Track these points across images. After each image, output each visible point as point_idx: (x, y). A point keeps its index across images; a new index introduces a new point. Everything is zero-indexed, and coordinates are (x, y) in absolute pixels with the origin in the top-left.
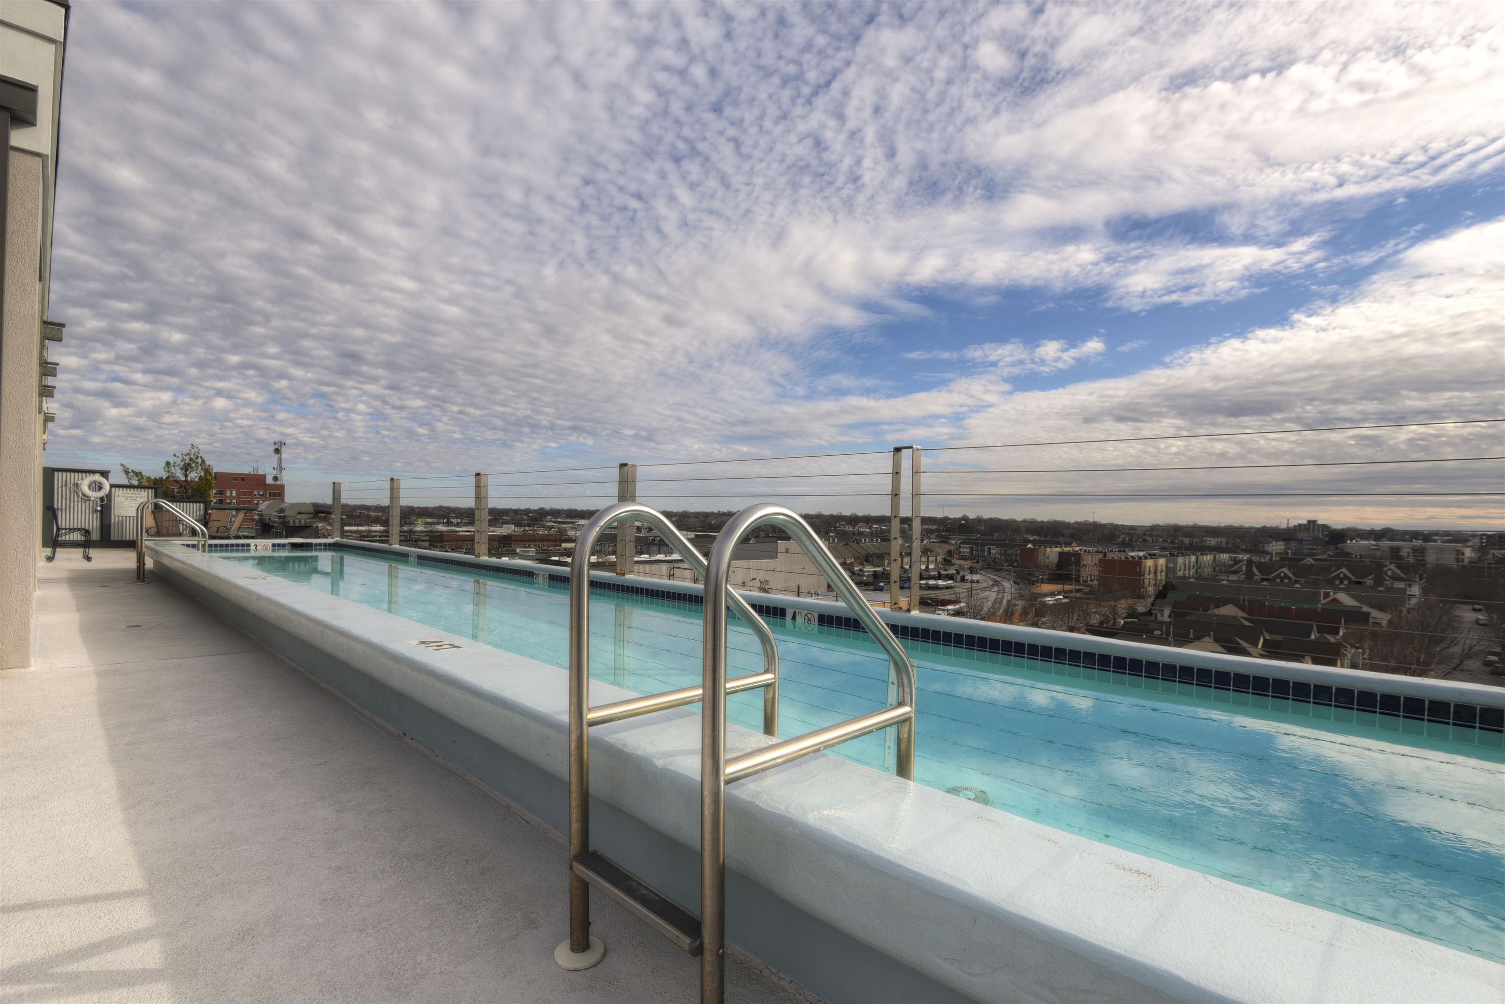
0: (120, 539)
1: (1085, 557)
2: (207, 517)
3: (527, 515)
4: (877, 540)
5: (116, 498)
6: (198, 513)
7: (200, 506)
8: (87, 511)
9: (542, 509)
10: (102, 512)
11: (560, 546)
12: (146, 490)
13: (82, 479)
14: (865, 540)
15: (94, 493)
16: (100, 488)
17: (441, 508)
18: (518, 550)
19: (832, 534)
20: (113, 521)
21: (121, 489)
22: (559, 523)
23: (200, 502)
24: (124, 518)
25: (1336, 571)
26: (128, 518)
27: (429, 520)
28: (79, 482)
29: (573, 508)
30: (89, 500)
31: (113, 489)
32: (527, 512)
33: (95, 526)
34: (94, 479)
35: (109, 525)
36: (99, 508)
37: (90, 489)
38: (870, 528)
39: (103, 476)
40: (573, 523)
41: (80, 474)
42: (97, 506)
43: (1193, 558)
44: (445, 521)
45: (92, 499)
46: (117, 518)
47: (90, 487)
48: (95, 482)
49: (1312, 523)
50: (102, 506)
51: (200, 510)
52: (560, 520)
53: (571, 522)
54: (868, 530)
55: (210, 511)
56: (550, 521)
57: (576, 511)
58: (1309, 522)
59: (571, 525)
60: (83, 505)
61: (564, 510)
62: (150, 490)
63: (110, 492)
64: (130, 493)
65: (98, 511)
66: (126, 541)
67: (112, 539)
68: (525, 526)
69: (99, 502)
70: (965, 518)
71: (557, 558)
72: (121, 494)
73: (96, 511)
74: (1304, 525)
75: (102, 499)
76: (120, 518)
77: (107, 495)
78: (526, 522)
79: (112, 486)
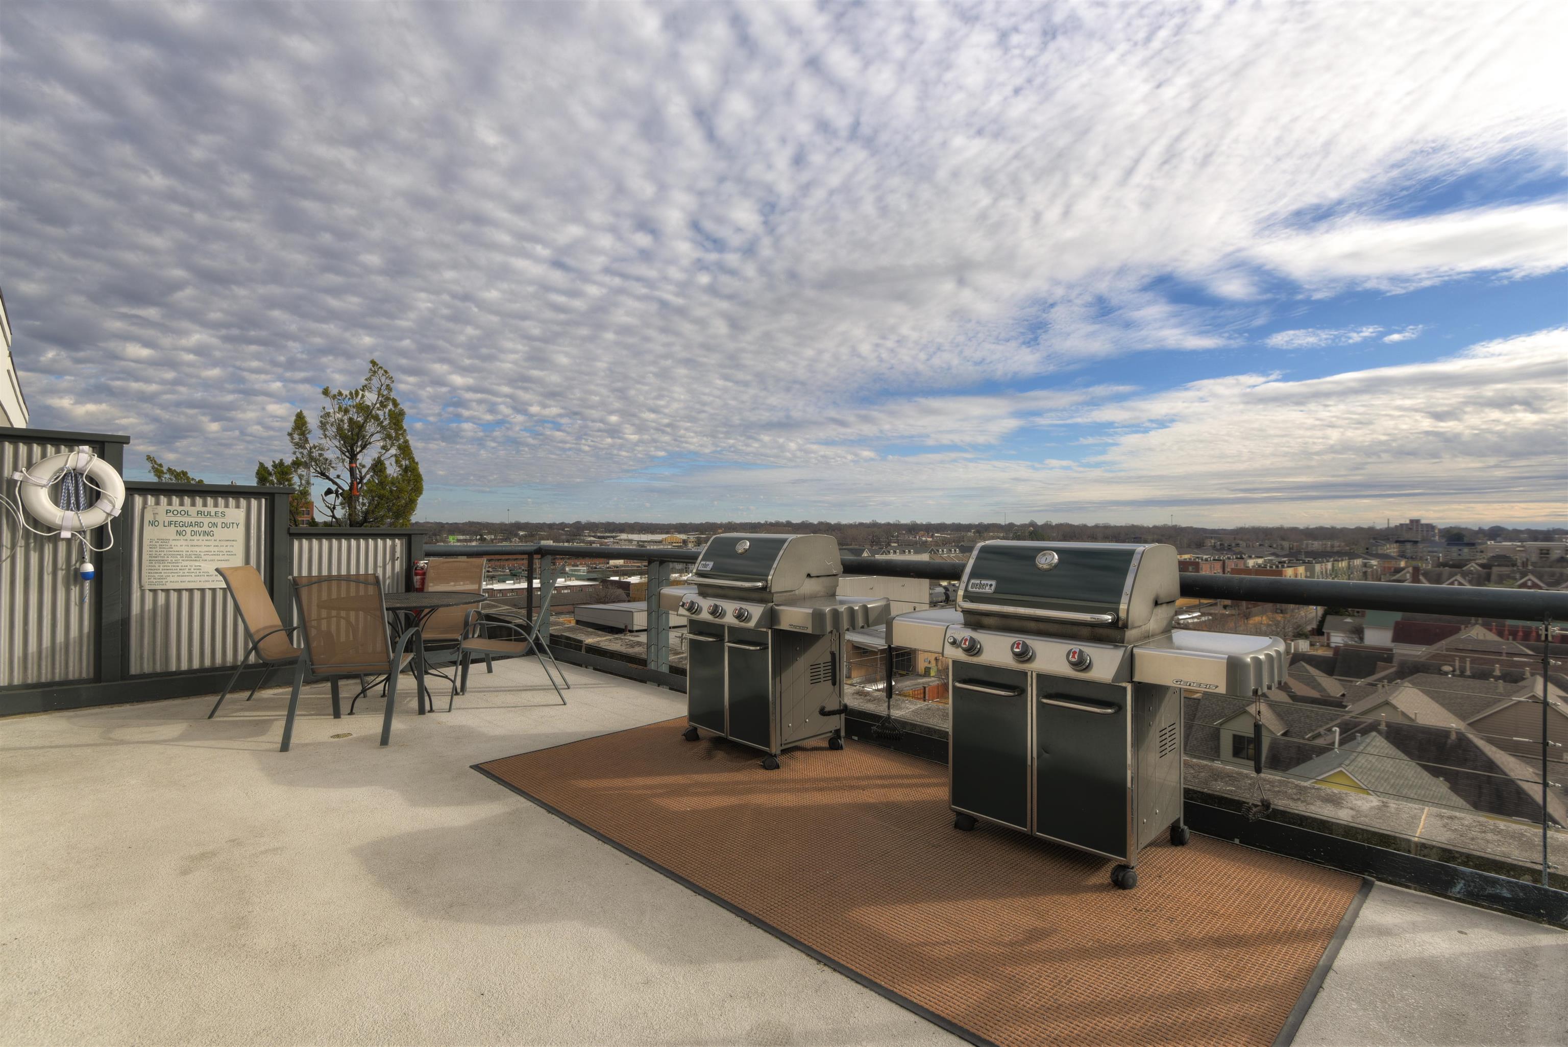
0: (158, 669)
1: (1204, 566)
2: (417, 579)
3: (563, 530)
4: (955, 550)
5: (147, 529)
6: (389, 567)
7: (393, 548)
8: (48, 579)
9: (578, 523)
10: (98, 577)
11: (608, 563)
12: (243, 502)
13: (30, 465)
14: (943, 551)
15: (70, 514)
16: (94, 496)
17: (471, 524)
18: (567, 569)
19: (893, 545)
20: (135, 609)
21: (163, 500)
22: (599, 537)
23: (392, 536)
24: (174, 596)
25: (1521, 578)
26: (185, 595)
27: (461, 537)
28: (17, 476)
29: (611, 521)
30: (56, 539)
31: (138, 500)
32: (562, 526)
33: (74, 632)
34: (71, 464)
35: (125, 623)
36: (89, 568)
37: (56, 502)
38: (932, 536)
39: (102, 456)
40: (613, 537)
41: (23, 448)
42: (82, 560)
43: (1329, 565)
44: (478, 537)
45: (66, 534)
46: (149, 597)
47: (56, 493)
48: (76, 474)
49: (1415, 522)
50: (98, 560)
51: (393, 559)
52: (599, 534)
53: (612, 537)
54: (931, 539)
55: (422, 563)
56: (590, 536)
57: (613, 524)
58: (1412, 521)
59: (612, 540)
60: (34, 557)
61: (603, 524)
62: (254, 503)
63: (128, 506)
64: (193, 511)
65: (85, 576)
66: (179, 673)
67: (134, 670)
68: (563, 542)
69: (88, 546)
70: (1032, 524)
71: (617, 578)
72: (162, 517)
73: (79, 577)
74: (1407, 525)
75: (99, 534)
76: (161, 597)
77: (115, 521)
78: (564, 537)
79: (132, 489)
